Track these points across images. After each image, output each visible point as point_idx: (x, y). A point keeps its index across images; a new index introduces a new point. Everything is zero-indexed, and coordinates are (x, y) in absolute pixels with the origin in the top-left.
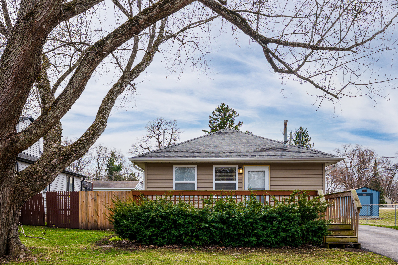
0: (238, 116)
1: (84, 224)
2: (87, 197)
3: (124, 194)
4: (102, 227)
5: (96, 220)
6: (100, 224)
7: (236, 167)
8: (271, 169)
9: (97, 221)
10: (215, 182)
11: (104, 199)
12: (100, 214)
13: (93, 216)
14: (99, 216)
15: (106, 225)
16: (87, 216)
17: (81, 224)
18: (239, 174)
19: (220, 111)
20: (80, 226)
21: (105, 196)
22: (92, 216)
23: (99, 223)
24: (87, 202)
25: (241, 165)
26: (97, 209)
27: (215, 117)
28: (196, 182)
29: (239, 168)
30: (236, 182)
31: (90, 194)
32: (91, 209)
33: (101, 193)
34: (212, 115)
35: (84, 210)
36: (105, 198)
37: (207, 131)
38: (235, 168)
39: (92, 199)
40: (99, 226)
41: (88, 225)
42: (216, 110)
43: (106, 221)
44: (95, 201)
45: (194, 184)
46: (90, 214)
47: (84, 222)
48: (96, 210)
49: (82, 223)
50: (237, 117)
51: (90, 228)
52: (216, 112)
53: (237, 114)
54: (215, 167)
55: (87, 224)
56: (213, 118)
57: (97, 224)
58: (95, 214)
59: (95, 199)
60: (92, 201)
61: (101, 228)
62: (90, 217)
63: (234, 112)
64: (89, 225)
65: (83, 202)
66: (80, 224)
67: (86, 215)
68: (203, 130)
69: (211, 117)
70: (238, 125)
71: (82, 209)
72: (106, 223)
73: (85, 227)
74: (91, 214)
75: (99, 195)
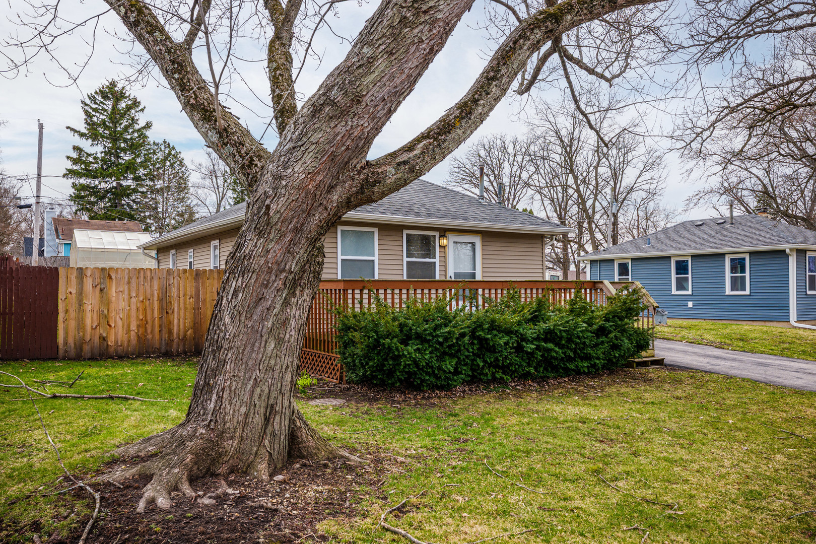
0: (142, 110)
1: (73, 345)
2: (82, 281)
3: (175, 274)
4: (119, 352)
5: (104, 335)
6: (113, 344)
7: (437, 234)
8: (483, 241)
9: (107, 337)
10: (406, 259)
11: (126, 287)
12: (115, 322)
13: (96, 326)
14: (113, 325)
15: (128, 346)
16: (81, 325)
17: (64, 346)
18: (440, 246)
19: (105, 96)
20: (61, 353)
21: (130, 278)
22: (94, 327)
23: (111, 342)
24: (81, 293)
25: (444, 232)
26: (108, 310)
27: (94, 106)
28: (376, 258)
29: (441, 236)
30: (437, 260)
31: (89, 275)
32: (92, 311)
33: (119, 272)
34: (88, 101)
35: (73, 314)
36: (129, 283)
37: (78, 130)
38: (434, 236)
39: (95, 287)
40: (112, 350)
41: (81, 350)
42: (96, 93)
43: (130, 337)
44: (101, 290)
45: (373, 261)
46: (90, 321)
47: (71, 341)
48: (106, 312)
49: (66, 343)
50: (140, 113)
51: (89, 355)
52: (97, 96)
53: (141, 107)
54: (405, 232)
55: (79, 346)
56: (91, 107)
57: (108, 345)
58: (101, 321)
59: (103, 286)
60: (94, 291)
61: (116, 353)
62: (89, 329)
63: (136, 103)
64: (86, 348)
65: (71, 293)
66: (61, 346)
67: (79, 324)
68: (68, 128)
69: (86, 104)
70: (144, 128)
71: (67, 311)
72: (129, 341)
73: (73, 353)
74: (92, 322)
75: (113, 277)
